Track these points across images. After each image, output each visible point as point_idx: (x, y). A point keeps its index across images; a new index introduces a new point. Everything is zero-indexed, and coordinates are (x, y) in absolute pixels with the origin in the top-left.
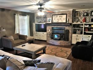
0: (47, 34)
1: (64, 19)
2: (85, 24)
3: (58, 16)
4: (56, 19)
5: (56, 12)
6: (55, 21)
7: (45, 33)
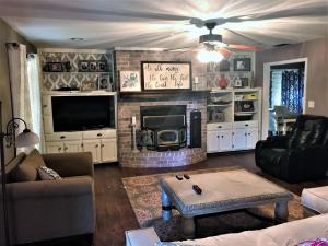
0: (119, 136)
1: (182, 78)
2: (236, 93)
3: (164, 66)
4: (157, 77)
5: (153, 52)
6: (152, 84)
7: (109, 132)
